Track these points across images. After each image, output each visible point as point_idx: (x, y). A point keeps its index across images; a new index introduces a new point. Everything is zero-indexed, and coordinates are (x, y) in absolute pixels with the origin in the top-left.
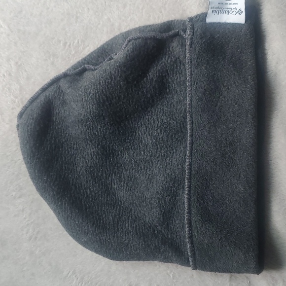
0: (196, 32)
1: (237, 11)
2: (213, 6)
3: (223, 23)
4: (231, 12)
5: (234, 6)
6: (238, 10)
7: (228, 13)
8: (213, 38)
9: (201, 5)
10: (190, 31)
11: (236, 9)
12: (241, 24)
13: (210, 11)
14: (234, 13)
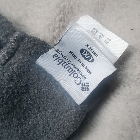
0: (11, 64)
1: (83, 81)
2: (60, 50)
3: (55, 81)
4: (75, 75)
5: (85, 72)
6: (85, 81)
7: (72, 72)
8: (28, 90)
9: (51, 28)
10: (4, 56)
11: (84, 77)
12: (74, 101)
13: (51, 52)
14: (78, 81)
